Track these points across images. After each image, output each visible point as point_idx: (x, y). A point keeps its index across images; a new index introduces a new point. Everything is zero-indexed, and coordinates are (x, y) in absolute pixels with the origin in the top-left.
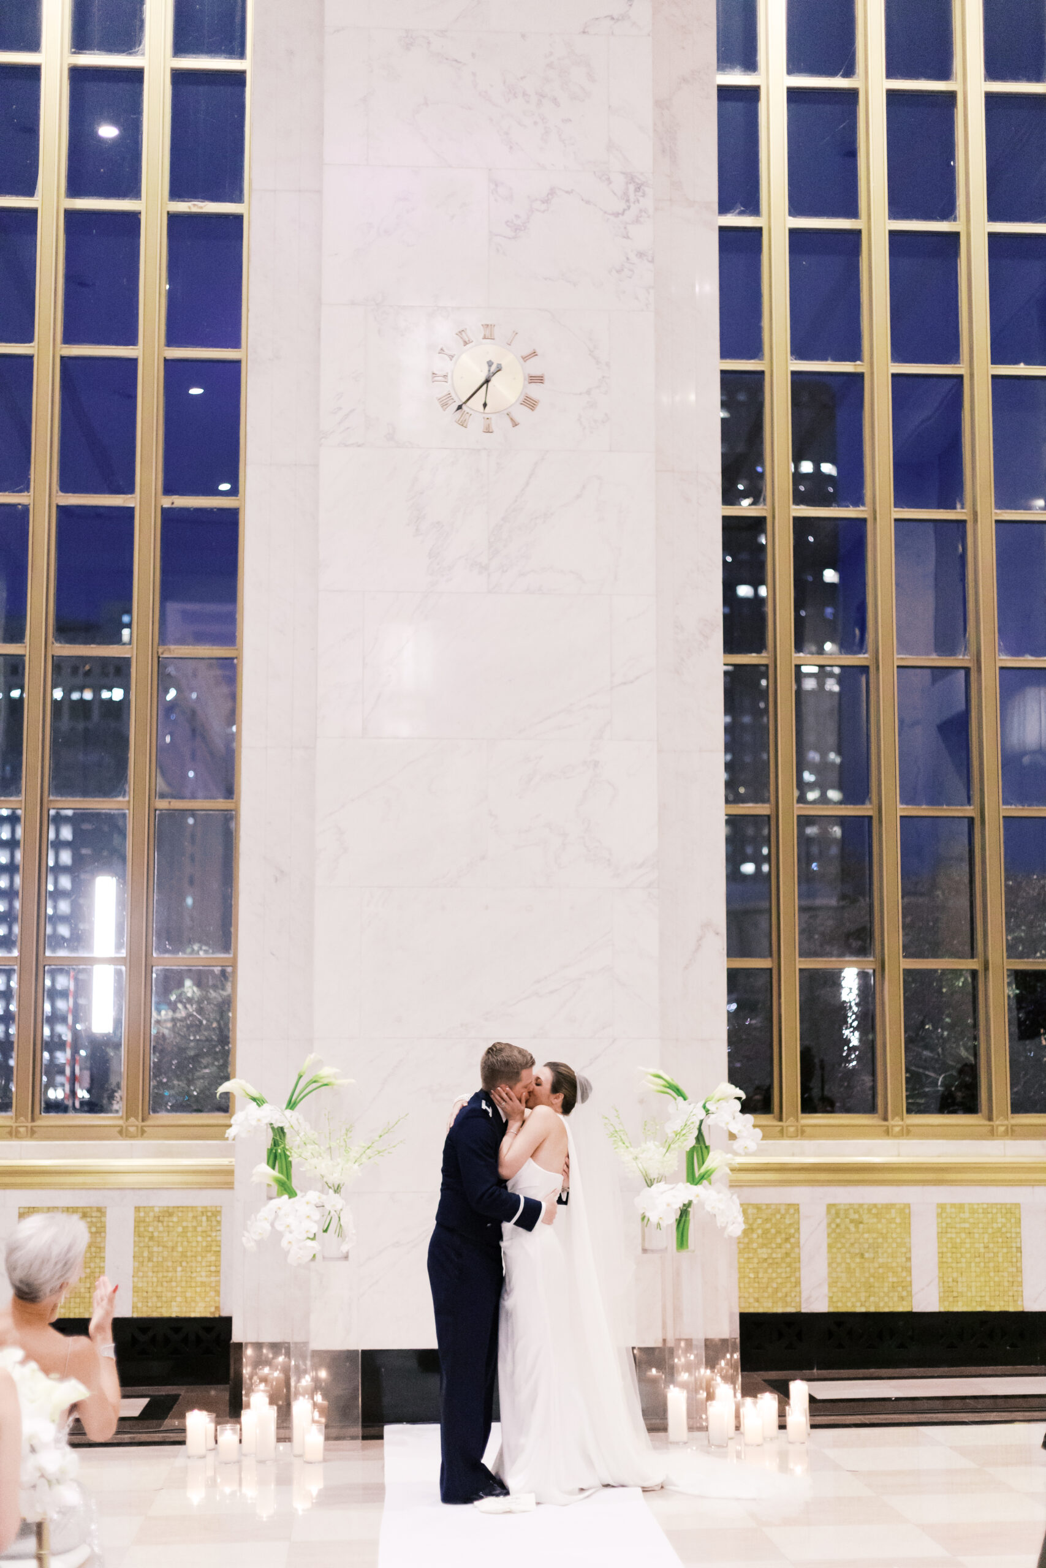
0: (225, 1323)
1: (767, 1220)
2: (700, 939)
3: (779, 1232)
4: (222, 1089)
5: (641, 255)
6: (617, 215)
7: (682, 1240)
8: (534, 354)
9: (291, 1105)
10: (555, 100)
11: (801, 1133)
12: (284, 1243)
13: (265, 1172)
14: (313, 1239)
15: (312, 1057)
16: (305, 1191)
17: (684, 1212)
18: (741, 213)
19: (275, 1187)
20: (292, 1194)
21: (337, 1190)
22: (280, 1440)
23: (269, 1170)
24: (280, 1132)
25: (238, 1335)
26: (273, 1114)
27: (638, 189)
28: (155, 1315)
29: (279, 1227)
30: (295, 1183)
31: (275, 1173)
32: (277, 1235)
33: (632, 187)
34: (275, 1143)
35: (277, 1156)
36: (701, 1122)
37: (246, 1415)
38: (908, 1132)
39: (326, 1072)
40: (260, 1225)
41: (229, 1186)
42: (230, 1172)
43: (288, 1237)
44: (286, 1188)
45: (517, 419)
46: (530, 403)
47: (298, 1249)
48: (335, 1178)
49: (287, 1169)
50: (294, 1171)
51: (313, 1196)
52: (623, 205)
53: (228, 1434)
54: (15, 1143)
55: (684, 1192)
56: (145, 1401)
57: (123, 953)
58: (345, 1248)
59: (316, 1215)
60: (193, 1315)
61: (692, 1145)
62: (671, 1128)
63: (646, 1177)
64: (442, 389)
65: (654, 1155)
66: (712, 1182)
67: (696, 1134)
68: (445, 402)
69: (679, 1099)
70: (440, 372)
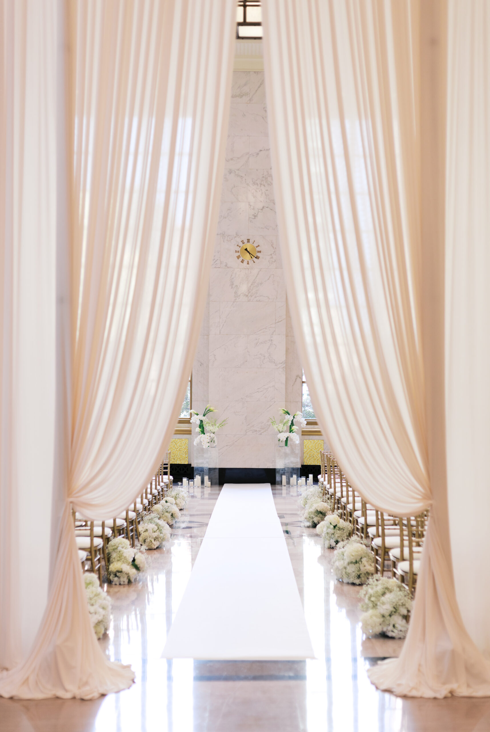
2: (296, 379)
3: (319, 447)
4: (190, 412)
7: (286, 444)
8: (259, 246)
9: (204, 415)
10: (264, 185)
12: (202, 444)
13: (198, 430)
14: (209, 443)
15: (208, 405)
17: (287, 439)
19: (200, 433)
20: (204, 434)
21: (214, 433)
22: (202, 485)
24: (202, 421)
26: (200, 417)
28: (173, 463)
29: (201, 441)
30: (205, 432)
31: (201, 430)
34: (201, 423)
35: (201, 426)
36: (293, 420)
39: (211, 408)
40: (197, 440)
41: (190, 433)
42: (190, 431)
43: (203, 442)
44: (203, 432)
45: (255, 261)
46: (258, 257)
47: (205, 444)
48: (213, 431)
49: (203, 428)
50: (205, 429)
51: (208, 434)
53: (191, 483)
55: (287, 434)
58: (215, 445)
59: (209, 438)
60: (182, 463)
61: (290, 424)
62: (285, 421)
63: (279, 431)
64: (238, 254)
65: (281, 427)
66: (293, 432)
67: (291, 422)
68: (238, 257)
69: (288, 415)
70: (237, 250)
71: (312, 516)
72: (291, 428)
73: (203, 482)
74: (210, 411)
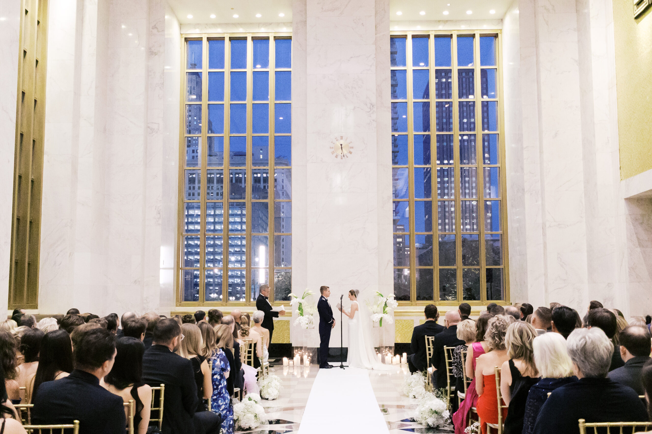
0: (291, 344)
1: (406, 323)
2: (388, 264)
3: (409, 326)
4: (289, 295)
5: (373, 120)
6: (368, 112)
7: (381, 325)
8: (351, 142)
9: (303, 298)
10: (355, 88)
11: (416, 305)
12: (301, 325)
13: (297, 311)
14: (307, 324)
15: (307, 289)
16: (305, 315)
17: (381, 319)
18: (403, 99)
19: (300, 315)
20: (303, 316)
21: (312, 315)
22: (301, 364)
23: (299, 311)
24: (301, 304)
25: (293, 346)
26: (299, 300)
27: (373, 106)
28: (276, 343)
29: (300, 322)
30: (304, 314)
31: (300, 312)
32: (300, 323)
33: (371, 106)
34: (300, 306)
35: (300, 309)
36: (386, 302)
37: (294, 358)
38: (440, 304)
39: (310, 292)
40: (297, 322)
41: (291, 316)
42: (291, 313)
43: (302, 324)
44: (302, 314)
45: (348, 156)
46: (350, 153)
47: (304, 326)
48: (311, 312)
49: (302, 311)
50: (304, 311)
51: (307, 316)
52: (369, 110)
53: (291, 362)
54: (246, 307)
55: (381, 315)
56: (275, 360)
57: (268, 266)
58: (313, 326)
59: (308, 320)
60: (284, 343)
61: (384, 306)
62: (379, 303)
63: (374, 312)
64: (332, 150)
65: (375, 308)
66: (387, 313)
67: (384, 304)
68: (333, 153)
69: (381, 297)
70: (332, 147)
71: (425, 416)
72: (384, 310)
73: (302, 360)
74: (308, 294)
